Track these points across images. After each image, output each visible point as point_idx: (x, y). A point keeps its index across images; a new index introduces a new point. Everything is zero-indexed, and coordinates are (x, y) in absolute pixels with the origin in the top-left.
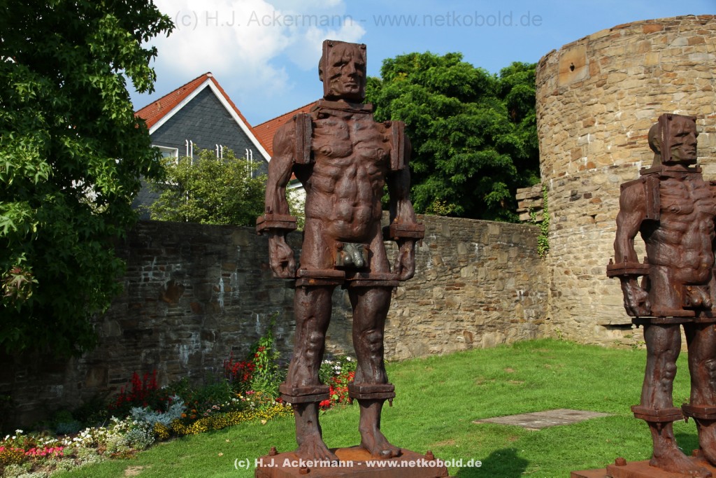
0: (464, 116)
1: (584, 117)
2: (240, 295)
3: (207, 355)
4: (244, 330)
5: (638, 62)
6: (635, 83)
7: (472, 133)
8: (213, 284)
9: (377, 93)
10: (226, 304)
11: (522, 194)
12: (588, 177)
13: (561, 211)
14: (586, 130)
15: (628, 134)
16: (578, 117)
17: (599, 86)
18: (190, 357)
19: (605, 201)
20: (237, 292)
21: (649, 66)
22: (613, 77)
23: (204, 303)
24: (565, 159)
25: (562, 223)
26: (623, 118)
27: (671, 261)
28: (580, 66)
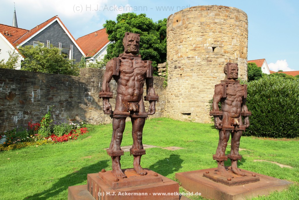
0: (143, 37)
1: (180, 39)
2: (41, 98)
3: (26, 120)
4: (42, 111)
5: (198, 21)
6: (197, 28)
7: (145, 43)
8: (29, 94)
9: (114, 26)
10: (35, 101)
11: (160, 65)
12: (180, 61)
13: (171, 72)
14: (180, 44)
15: (194, 46)
16: (178, 39)
17: (185, 28)
18: (18, 121)
19: (185, 69)
20: (40, 97)
21: (202, 22)
22: (190, 25)
23: (25, 101)
24: (173, 54)
25: (171, 77)
26: (192, 40)
27: (123, 92)
28: (180, 21)
